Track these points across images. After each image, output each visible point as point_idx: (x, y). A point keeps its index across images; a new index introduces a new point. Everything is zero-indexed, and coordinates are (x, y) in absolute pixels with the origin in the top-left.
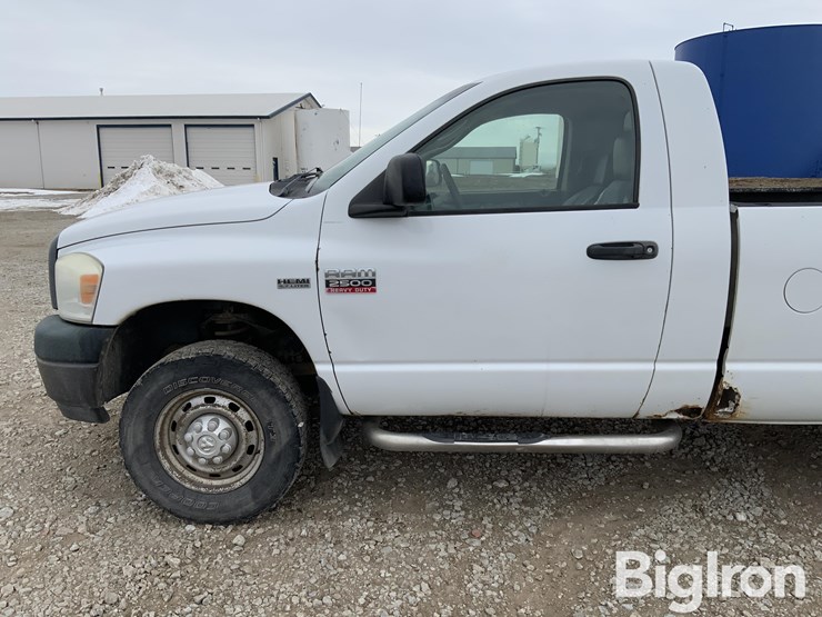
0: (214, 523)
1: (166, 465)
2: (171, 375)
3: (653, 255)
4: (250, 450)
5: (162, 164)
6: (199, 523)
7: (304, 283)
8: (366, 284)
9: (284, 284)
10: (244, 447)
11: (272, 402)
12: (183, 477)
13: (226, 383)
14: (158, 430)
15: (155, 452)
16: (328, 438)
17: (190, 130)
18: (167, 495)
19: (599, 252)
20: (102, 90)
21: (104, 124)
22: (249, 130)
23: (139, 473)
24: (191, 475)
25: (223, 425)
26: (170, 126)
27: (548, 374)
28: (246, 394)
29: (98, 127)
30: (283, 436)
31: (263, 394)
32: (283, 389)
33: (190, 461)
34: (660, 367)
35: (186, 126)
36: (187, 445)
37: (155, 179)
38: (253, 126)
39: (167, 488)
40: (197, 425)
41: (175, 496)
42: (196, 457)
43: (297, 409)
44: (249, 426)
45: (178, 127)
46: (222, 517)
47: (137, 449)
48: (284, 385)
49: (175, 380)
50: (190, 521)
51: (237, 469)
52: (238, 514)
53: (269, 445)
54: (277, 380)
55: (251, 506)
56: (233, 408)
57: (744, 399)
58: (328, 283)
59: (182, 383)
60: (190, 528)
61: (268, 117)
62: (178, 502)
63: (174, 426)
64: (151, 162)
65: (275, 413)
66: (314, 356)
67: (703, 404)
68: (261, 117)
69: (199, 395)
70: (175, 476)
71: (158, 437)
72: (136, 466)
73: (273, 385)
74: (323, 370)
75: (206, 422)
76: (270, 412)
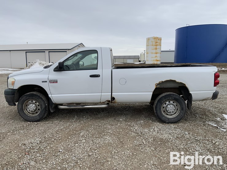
0: (33, 122)
1: (25, 112)
2: (25, 97)
3: (99, 77)
4: (39, 109)
5: (41, 62)
6: (30, 121)
7: (46, 82)
8: (56, 82)
9: (43, 82)
10: (37, 109)
11: (42, 101)
12: (28, 114)
13: (34, 98)
14: (24, 106)
15: (23, 110)
16: (51, 107)
17: (50, 53)
18: (25, 117)
19: (91, 76)
20: (27, 43)
21: (27, 51)
22: (66, 53)
23: (20, 113)
24: (29, 114)
25: (34, 105)
26: (45, 52)
27: (85, 95)
28: (37, 100)
29: (26, 52)
30: (44, 106)
31: (40, 100)
32: (44, 99)
33: (29, 111)
34: (102, 94)
35: (49, 52)
36: (28, 108)
37: (39, 65)
38: (66, 51)
39: (25, 116)
40: (30, 105)
41: (26, 117)
42: (30, 110)
43: (46, 102)
44: (38, 105)
45: (47, 52)
46: (34, 120)
47: (20, 109)
48: (44, 98)
49: (26, 98)
50: (29, 121)
51: (37, 113)
52: (36, 120)
53: (41, 108)
54: (43, 98)
55: (39, 118)
56: (36, 102)
57: (116, 99)
58: (50, 82)
59: (27, 98)
60: (29, 122)
61: (70, 49)
62: (27, 118)
63: (26, 106)
64: (38, 61)
65: (42, 103)
66: (48, 93)
67: (110, 100)
68: (68, 49)
69: (30, 100)
70: (26, 114)
71: (24, 107)
72: (20, 112)
73: (42, 98)
74: (50, 96)
75: (31, 105)
76: (41, 102)
